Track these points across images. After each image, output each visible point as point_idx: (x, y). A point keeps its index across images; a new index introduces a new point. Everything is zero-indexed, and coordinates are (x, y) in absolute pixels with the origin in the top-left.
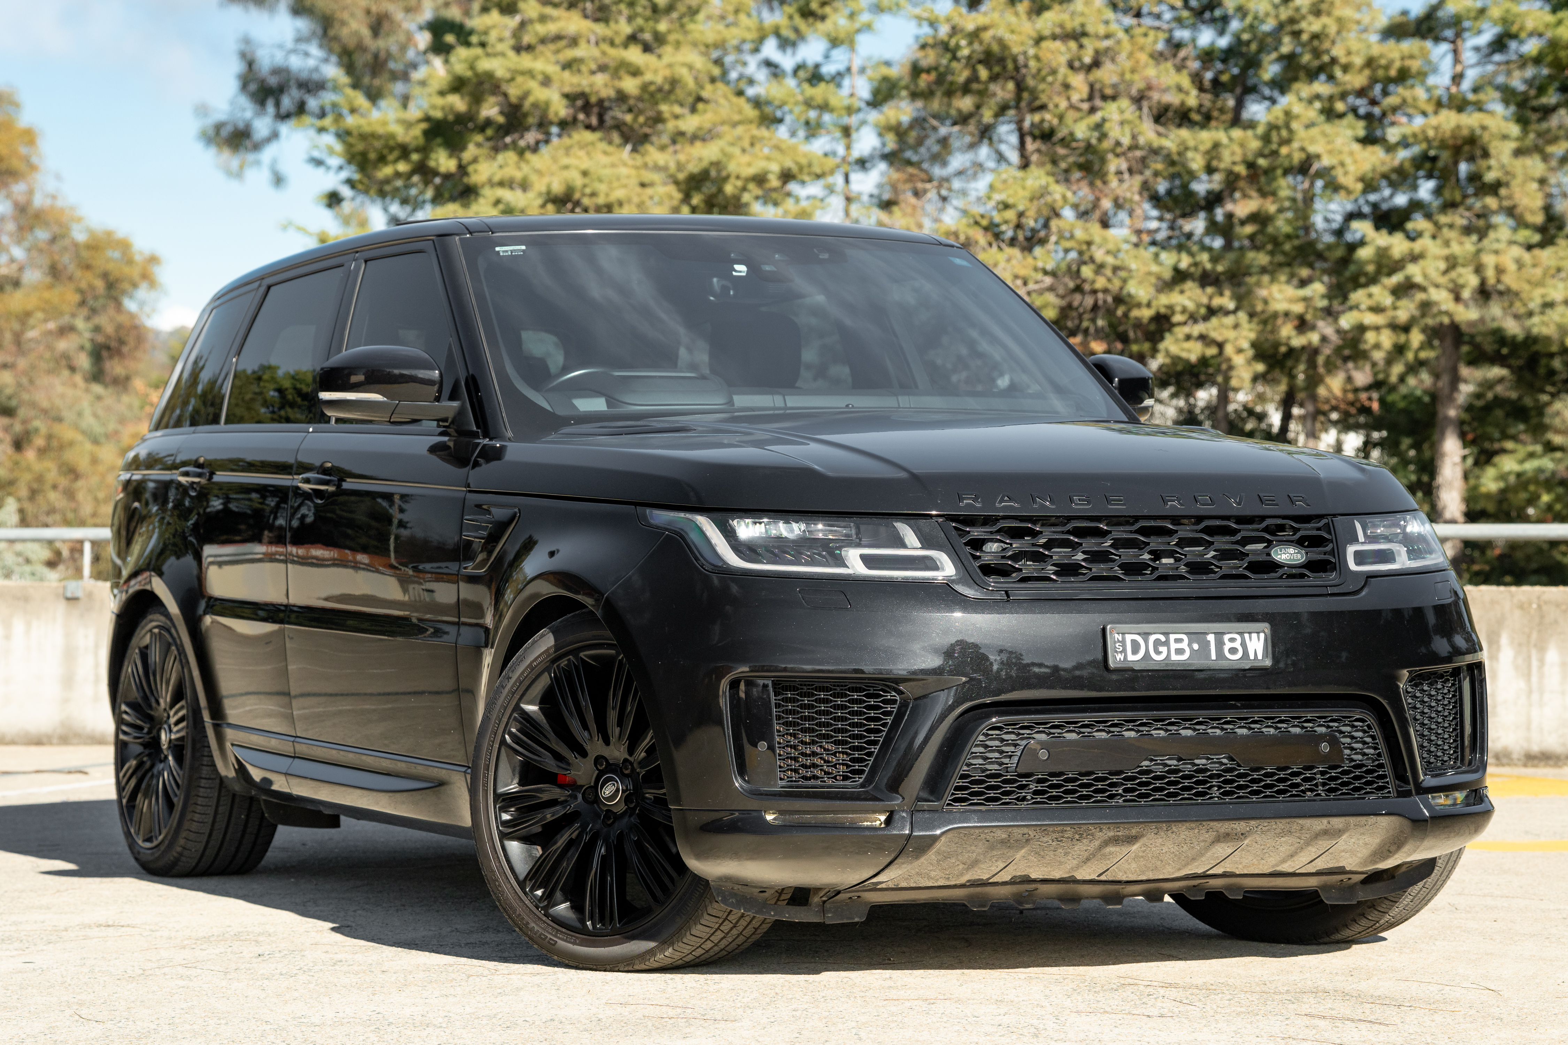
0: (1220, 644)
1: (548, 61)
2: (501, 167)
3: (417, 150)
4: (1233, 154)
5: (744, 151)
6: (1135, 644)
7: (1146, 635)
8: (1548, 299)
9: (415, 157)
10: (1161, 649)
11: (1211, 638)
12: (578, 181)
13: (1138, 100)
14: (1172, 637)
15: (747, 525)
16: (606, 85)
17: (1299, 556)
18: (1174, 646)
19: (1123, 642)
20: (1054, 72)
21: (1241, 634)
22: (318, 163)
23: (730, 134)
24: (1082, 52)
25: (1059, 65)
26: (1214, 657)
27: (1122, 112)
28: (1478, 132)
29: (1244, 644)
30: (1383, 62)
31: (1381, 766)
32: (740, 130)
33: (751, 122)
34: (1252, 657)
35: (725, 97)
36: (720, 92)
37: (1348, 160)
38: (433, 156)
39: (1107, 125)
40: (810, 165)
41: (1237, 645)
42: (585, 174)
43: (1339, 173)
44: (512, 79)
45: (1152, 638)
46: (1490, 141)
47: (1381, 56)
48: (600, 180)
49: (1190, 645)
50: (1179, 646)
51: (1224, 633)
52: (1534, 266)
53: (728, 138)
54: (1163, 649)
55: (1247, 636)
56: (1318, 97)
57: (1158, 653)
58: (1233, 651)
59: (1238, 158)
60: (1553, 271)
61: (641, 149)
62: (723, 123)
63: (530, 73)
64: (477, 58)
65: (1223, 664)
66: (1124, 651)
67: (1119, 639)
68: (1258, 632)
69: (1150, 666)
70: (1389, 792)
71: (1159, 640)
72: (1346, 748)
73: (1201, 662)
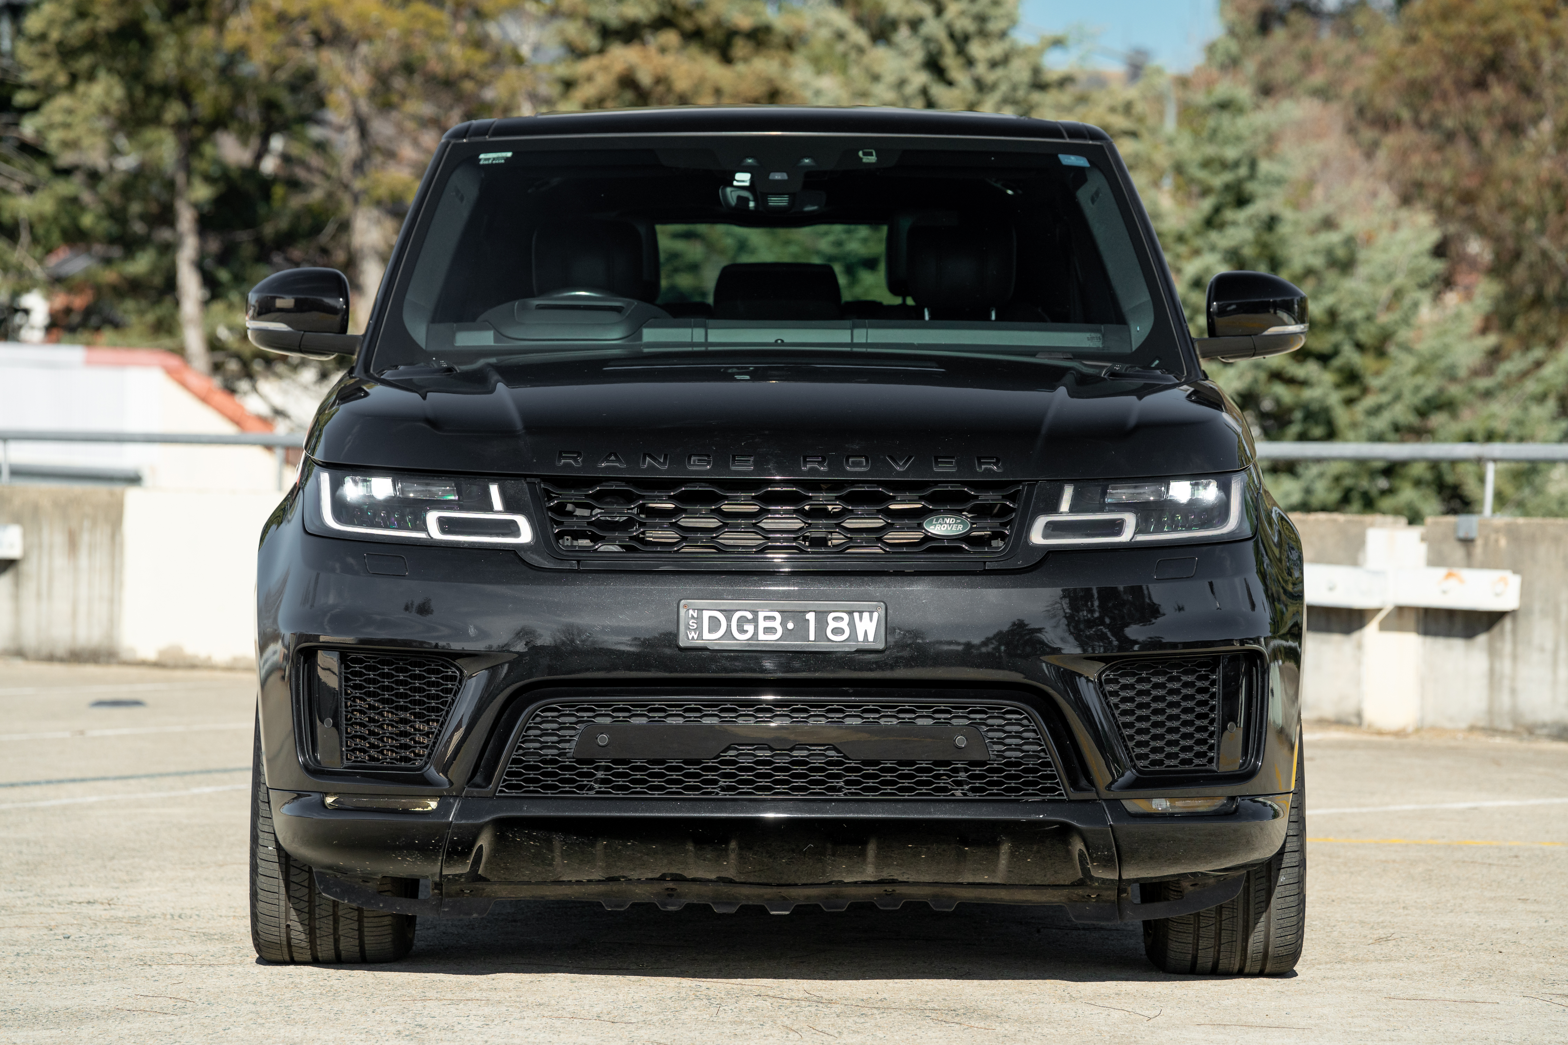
0: (821, 624)
6: (713, 620)
7: (729, 613)
10: (746, 627)
11: (811, 616)
14: (761, 615)
15: (355, 482)
17: (960, 527)
18: (762, 624)
19: (699, 620)
21: (850, 613)
26: (812, 637)
29: (852, 625)
31: (1047, 764)
34: (861, 638)
41: (844, 625)
45: (737, 615)
49: (783, 624)
50: (769, 624)
51: (830, 612)
54: (749, 628)
55: (856, 615)
57: (742, 631)
58: (837, 631)
65: (823, 646)
66: (700, 629)
67: (695, 615)
68: (871, 612)
69: (728, 644)
70: (1061, 795)
71: (745, 617)
72: (994, 743)
73: (795, 644)
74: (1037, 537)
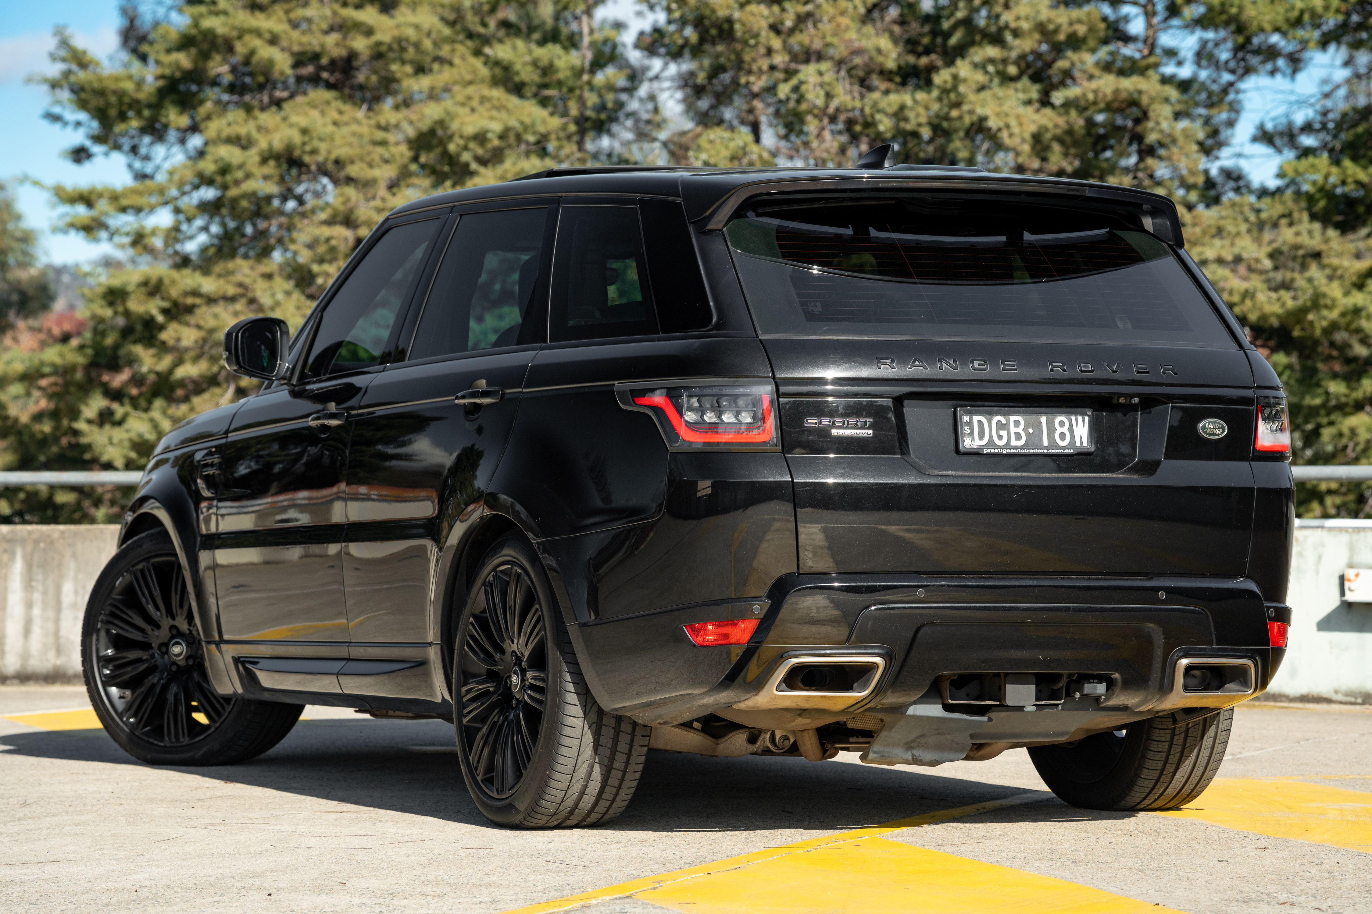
1: (280, 21)
2: (229, 124)
3: (150, 106)
4: (918, 115)
5: (473, 110)
8: (1204, 257)
9: (146, 113)
12: (297, 138)
13: (839, 63)
16: (337, 44)
20: (757, 36)
22: (55, 118)
23: (460, 93)
24: (785, 15)
25: (760, 29)
27: (820, 73)
28: (1136, 96)
30: (1051, 27)
32: (470, 90)
33: (483, 81)
35: (463, 58)
36: (458, 53)
37: (1013, 123)
38: (163, 112)
39: (803, 88)
40: (533, 125)
42: (304, 131)
43: (1004, 135)
44: (240, 37)
46: (1149, 105)
47: (1050, 21)
48: (321, 139)
52: (1194, 225)
53: (460, 98)
56: (992, 61)
59: (923, 120)
60: (1214, 231)
61: (376, 107)
62: (455, 83)
63: (257, 33)
64: (201, 15)
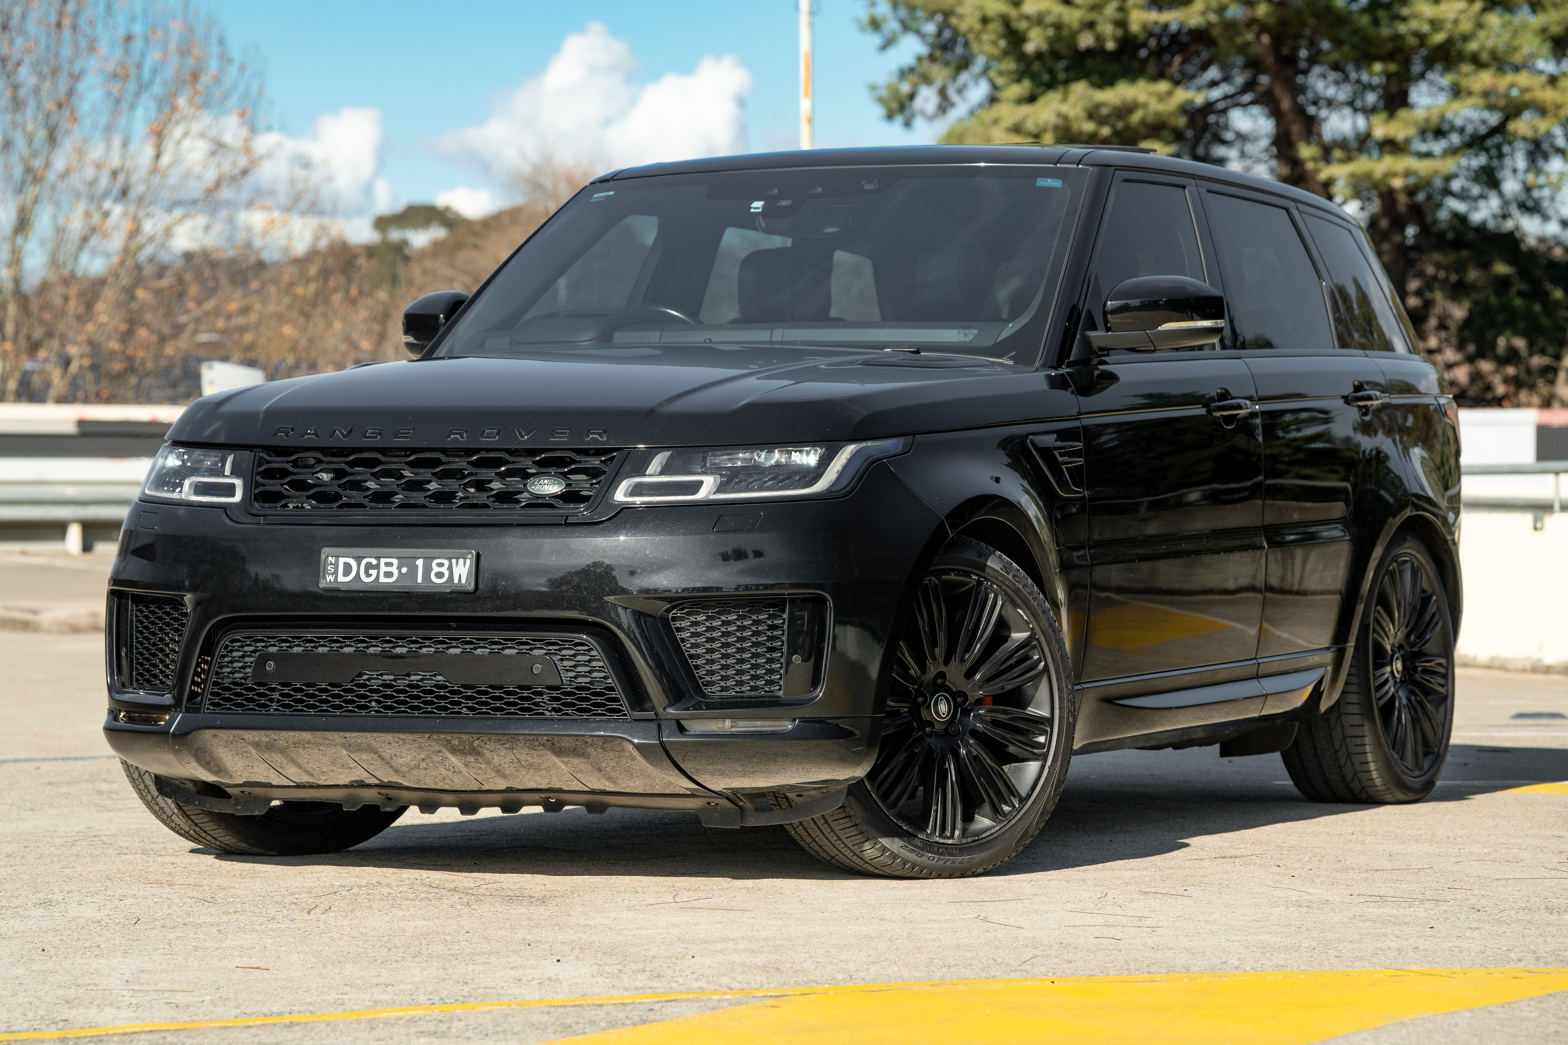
0: (427, 570)
6: (347, 567)
7: (359, 559)
10: (371, 572)
11: (421, 562)
14: (383, 561)
17: (556, 487)
18: (383, 569)
19: (336, 565)
21: (450, 559)
26: (420, 580)
29: (450, 569)
31: (611, 689)
34: (456, 581)
41: (444, 570)
45: (365, 562)
49: (399, 568)
50: (389, 569)
51: (434, 558)
54: (373, 572)
55: (454, 561)
57: (368, 575)
58: (439, 575)
65: (428, 587)
66: (336, 573)
67: (333, 562)
68: (465, 558)
69: (357, 587)
70: (625, 715)
71: (370, 563)
72: (567, 670)
73: (407, 584)
74: (620, 495)
